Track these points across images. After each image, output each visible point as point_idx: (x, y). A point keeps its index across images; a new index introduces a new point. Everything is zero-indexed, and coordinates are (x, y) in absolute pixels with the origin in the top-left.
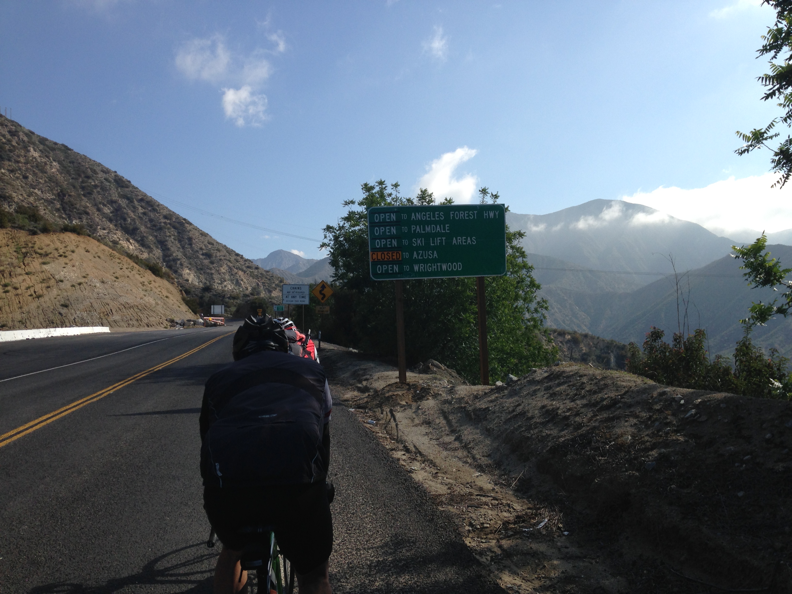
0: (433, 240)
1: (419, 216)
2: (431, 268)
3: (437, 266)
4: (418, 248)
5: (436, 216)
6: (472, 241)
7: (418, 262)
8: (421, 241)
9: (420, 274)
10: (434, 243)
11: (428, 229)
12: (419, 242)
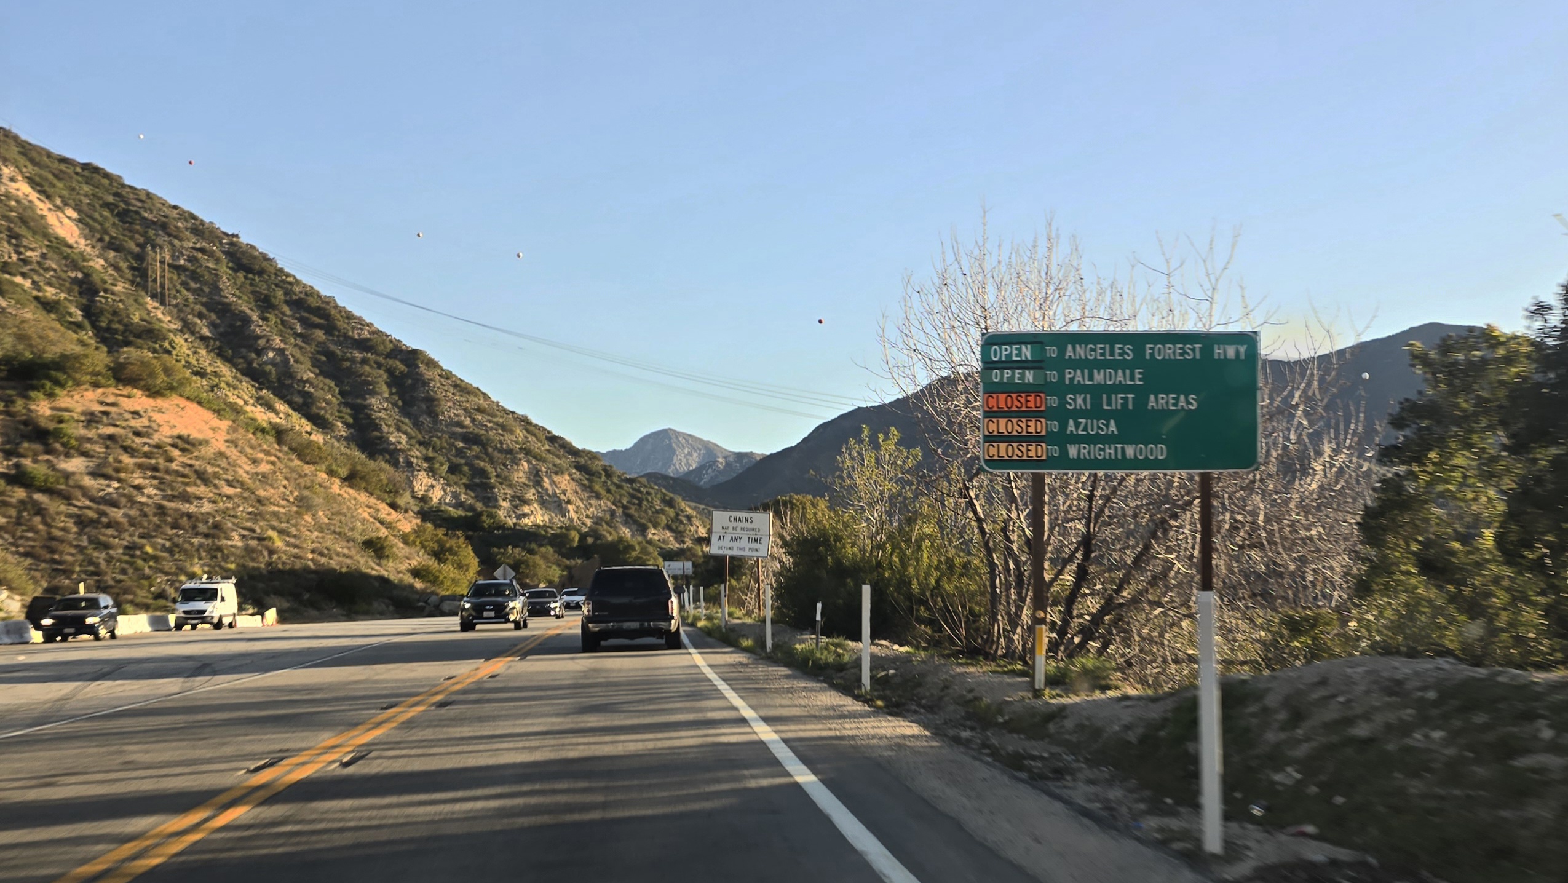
0: (1109, 399)
1: (1081, 351)
2: (1102, 453)
3: (1116, 449)
4: (1077, 414)
5: (1117, 351)
6: (1188, 403)
7: (1077, 439)
8: (1084, 400)
10: (1109, 404)
11: (1099, 377)
12: (1079, 401)
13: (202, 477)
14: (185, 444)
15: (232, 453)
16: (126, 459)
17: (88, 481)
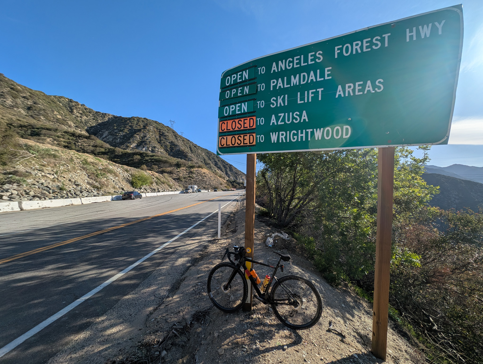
0: (302, 95)
1: (282, 65)
2: (296, 137)
3: (307, 133)
4: (277, 111)
5: (311, 58)
7: (277, 129)
8: (284, 99)
9: (279, 145)
10: (302, 99)
11: (295, 81)
12: (279, 101)
13: (205, 176)
14: (204, 173)
15: (209, 174)
16: (199, 175)
17: (195, 177)
